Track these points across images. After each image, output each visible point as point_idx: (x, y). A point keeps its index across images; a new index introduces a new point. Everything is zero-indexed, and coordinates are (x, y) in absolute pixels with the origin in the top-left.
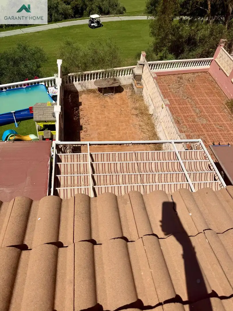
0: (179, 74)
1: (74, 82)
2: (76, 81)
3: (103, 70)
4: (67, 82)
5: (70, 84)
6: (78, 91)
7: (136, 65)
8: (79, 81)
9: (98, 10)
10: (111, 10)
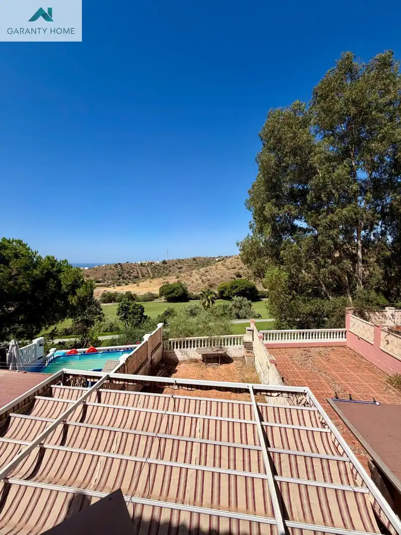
0: (306, 347)
1: (175, 348)
2: (177, 348)
4: (167, 349)
5: (171, 351)
6: (179, 360)
7: (245, 334)
8: (180, 348)
9: (235, 316)
10: (247, 316)
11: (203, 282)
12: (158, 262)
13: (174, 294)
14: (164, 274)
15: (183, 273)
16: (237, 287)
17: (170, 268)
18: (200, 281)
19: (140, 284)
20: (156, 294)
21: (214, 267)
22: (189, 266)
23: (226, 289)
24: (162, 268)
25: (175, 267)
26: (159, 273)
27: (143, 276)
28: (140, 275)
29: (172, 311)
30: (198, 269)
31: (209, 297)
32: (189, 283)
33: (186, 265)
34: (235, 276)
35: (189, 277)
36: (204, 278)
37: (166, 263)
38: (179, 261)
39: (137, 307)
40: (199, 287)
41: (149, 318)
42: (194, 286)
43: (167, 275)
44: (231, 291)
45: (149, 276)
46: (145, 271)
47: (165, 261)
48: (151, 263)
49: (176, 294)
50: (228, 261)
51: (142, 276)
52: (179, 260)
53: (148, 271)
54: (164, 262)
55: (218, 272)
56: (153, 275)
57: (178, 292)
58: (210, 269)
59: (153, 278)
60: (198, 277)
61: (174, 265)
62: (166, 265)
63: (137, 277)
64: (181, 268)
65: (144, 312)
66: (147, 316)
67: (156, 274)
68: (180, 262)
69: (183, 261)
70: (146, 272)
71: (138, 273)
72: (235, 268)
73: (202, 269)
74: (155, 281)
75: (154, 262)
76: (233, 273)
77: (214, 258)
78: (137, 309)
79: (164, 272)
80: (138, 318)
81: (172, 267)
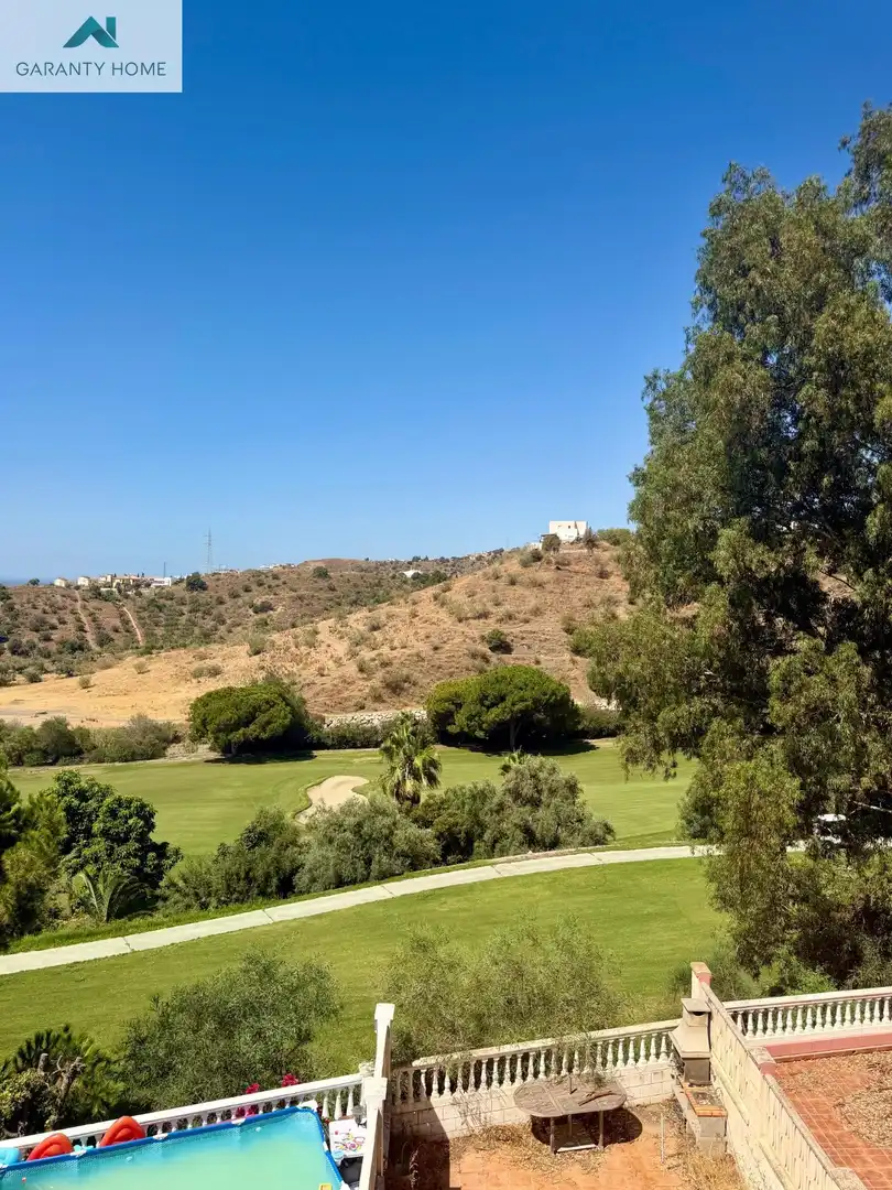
0: (870, 1051)
1: (435, 1093)
2: (441, 1091)
3: (549, 1042)
4: (404, 1097)
5: (420, 1106)
6: (450, 1135)
7: (678, 1015)
8: (453, 1088)
9: (520, 836)
10: (562, 833)
11: (361, 670)
12: (167, 581)
13: (252, 730)
14: (197, 631)
15: (280, 629)
16: (503, 699)
17: (222, 608)
18: (351, 669)
19: (94, 679)
20: (169, 725)
21: (403, 610)
22: (301, 598)
23: (459, 706)
24: (185, 609)
25: (240, 601)
26: (172, 625)
27: (104, 641)
28: (90, 637)
29: (275, 826)
30: (341, 617)
31: (418, 762)
32: (309, 674)
33: (285, 594)
34: (484, 649)
35: (304, 649)
36: (366, 654)
37: (203, 587)
38: (259, 579)
39: (123, 812)
40: (346, 694)
41: (177, 852)
42: (328, 686)
43: (207, 637)
44: (479, 714)
45: (131, 644)
46: (109, 619)
47: (196, 575)
48: (137, 585)
49: (264, 729)
50: (460, 585)
51: (101, 644)
52: (259, 573)
53: (127, 622)
54: (196, 584)
55: (422, 633)
56: (148, 635)
57: (269, 723)
58: (390, 616)
59: (148, 651)
60: (341, 648)
61: (235, 596)
62: (203, 596)
63: (78, 647)
64: (266, 608)
65: (151, 827)
66: (165, 845)
67: (160, 631)
68: (260, 585)
69: (276, 577)
70: (117, 623)
71: (81, 629)
72: (484, 615)
73: (358, 615)
74: (163, 665)
75: (148, 578)
76: (476, 634)
77: (396, 565)
78: (127, 818)
79: (195, 624)
80: (128, 855)
81: (229, 602)
